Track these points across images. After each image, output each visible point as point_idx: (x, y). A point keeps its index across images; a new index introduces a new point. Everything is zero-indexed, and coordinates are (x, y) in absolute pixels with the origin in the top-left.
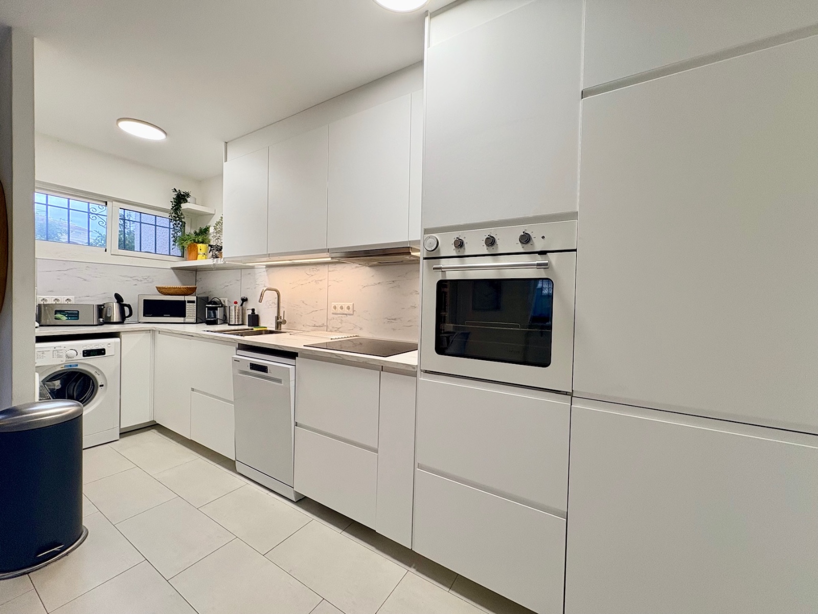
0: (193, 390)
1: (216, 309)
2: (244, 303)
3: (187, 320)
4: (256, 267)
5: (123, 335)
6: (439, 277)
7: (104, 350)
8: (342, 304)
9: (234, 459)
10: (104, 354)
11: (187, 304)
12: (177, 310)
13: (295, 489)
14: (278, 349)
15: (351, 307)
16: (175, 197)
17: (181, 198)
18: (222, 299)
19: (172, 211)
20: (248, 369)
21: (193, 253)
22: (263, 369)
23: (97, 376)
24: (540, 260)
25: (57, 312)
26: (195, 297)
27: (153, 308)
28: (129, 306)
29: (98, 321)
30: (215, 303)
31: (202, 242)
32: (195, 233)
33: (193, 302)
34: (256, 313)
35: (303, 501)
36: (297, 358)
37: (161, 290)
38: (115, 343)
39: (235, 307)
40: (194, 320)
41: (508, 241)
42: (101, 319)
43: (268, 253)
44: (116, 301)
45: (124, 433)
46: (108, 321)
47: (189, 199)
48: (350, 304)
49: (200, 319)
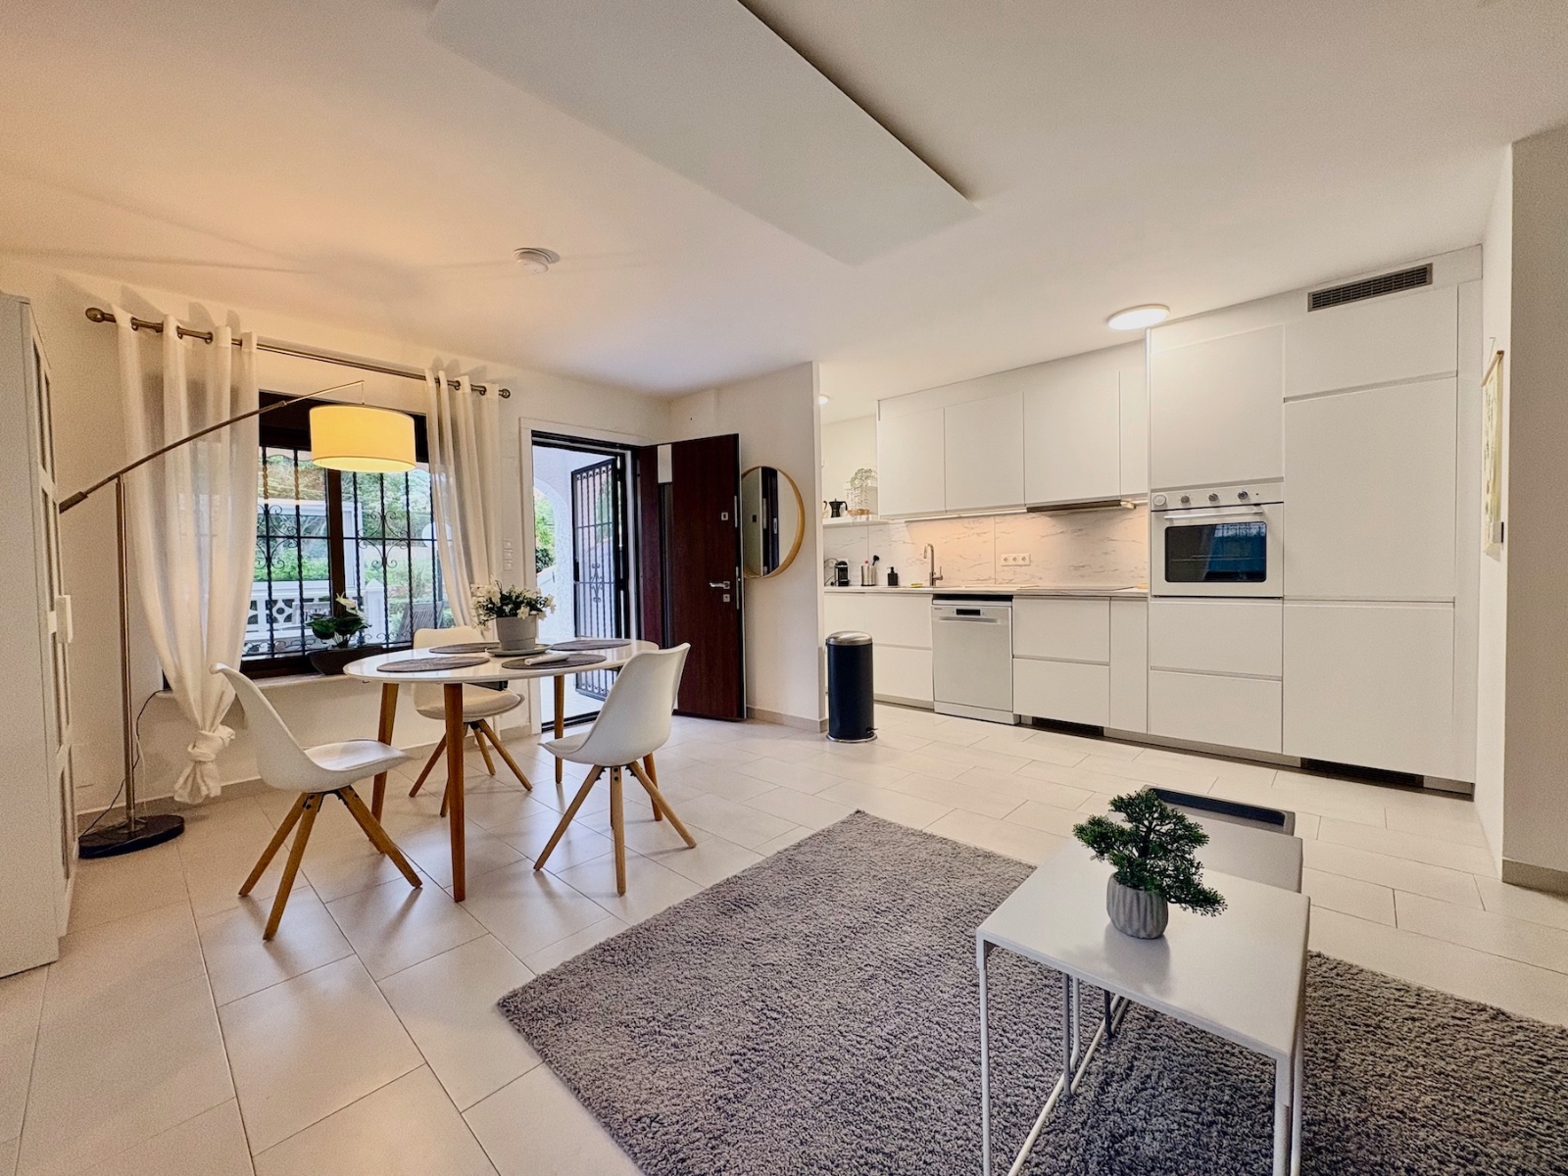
2: (876, 562)
6: (1168, 525)
8: (1014, 555)
15: (1027, 558)
20: (955, 615)
22: (977, 612)
24: (1255, 509)
36: (1013, 600)
41: (1228, 496)
48: (1026, 555)
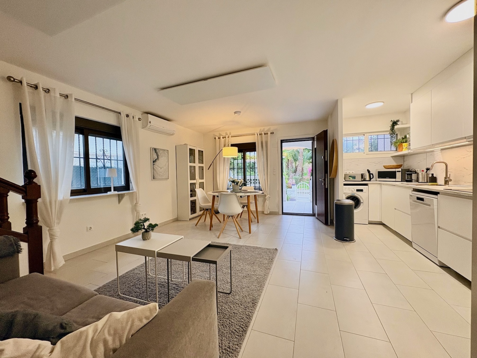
0: (395, 209)
1: (411, 174)
2: (428, 171)
3: (397, 180)
4: (435, 151)
5: (369, 185)
7: (363, 190)
9: (411, 241)
10: (363, 191)
11: (397, 172)
12: (392, 175)
13: (438, 259)
14: (429, 190)
16: (392, 124)
17: (395, 123)
18: (416, 170)
19: (390, 131)
21: (401, 148)
22: (422, 199)
23: (360, 199)
25: (349, 176)
26: (401, 169)
27: (382, 175)
28: (372, 174)
29: (361, 180)
30: (411, 171)
31: (406, 142)
32: (402, 138)
33: (400, 171)
34: (435, 176)
35: (444, 267)
36: (438, 195)
37: (385, 167)
38: (366, 188)
39: (422, 173)
40: (400, 180)
42: (362, 179)
43: (432, 144)
44: (368, 172)
45: (370, 223)
46: (365, 180)
47: (398, 123)
49: (403, 180)
